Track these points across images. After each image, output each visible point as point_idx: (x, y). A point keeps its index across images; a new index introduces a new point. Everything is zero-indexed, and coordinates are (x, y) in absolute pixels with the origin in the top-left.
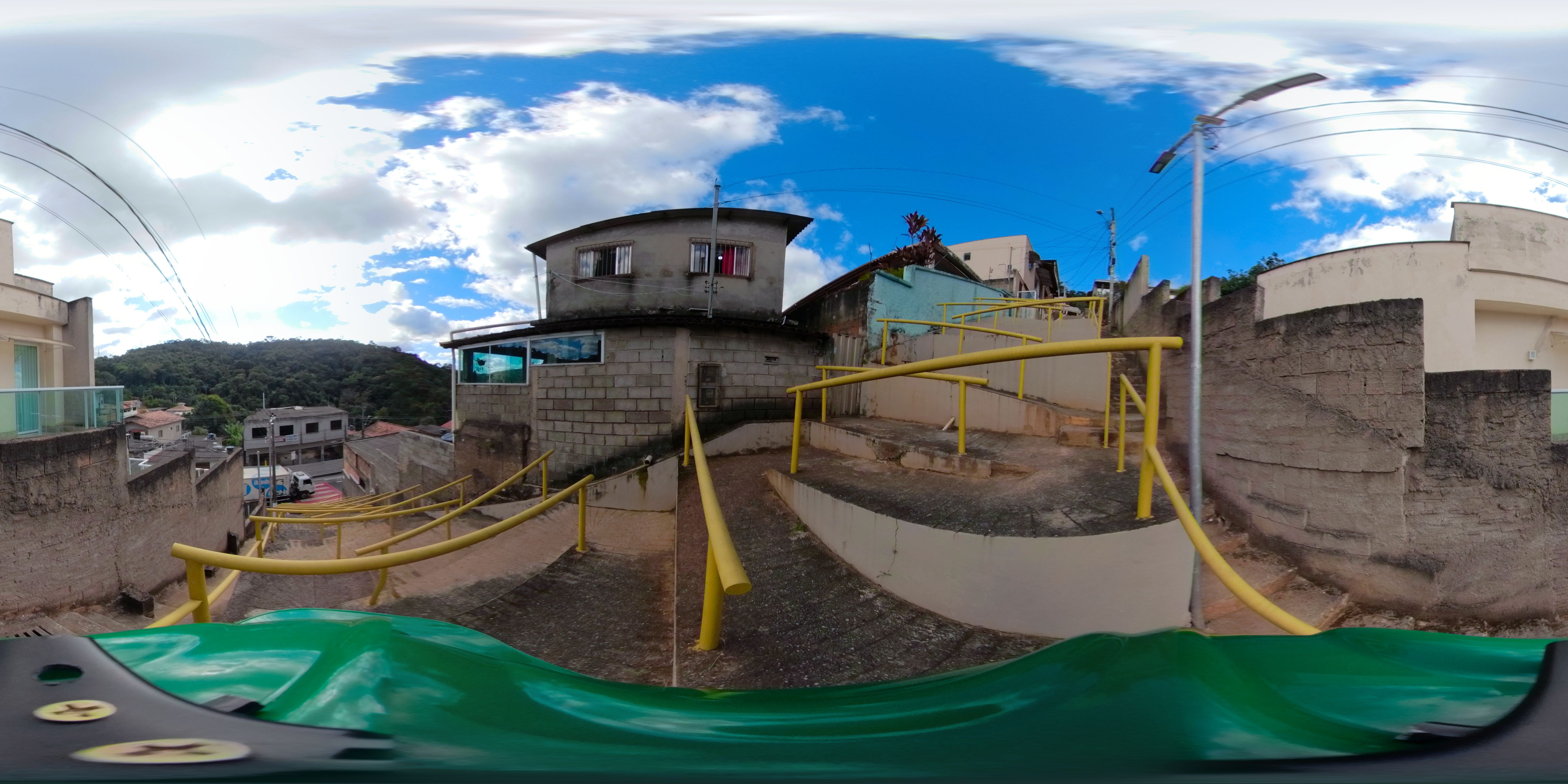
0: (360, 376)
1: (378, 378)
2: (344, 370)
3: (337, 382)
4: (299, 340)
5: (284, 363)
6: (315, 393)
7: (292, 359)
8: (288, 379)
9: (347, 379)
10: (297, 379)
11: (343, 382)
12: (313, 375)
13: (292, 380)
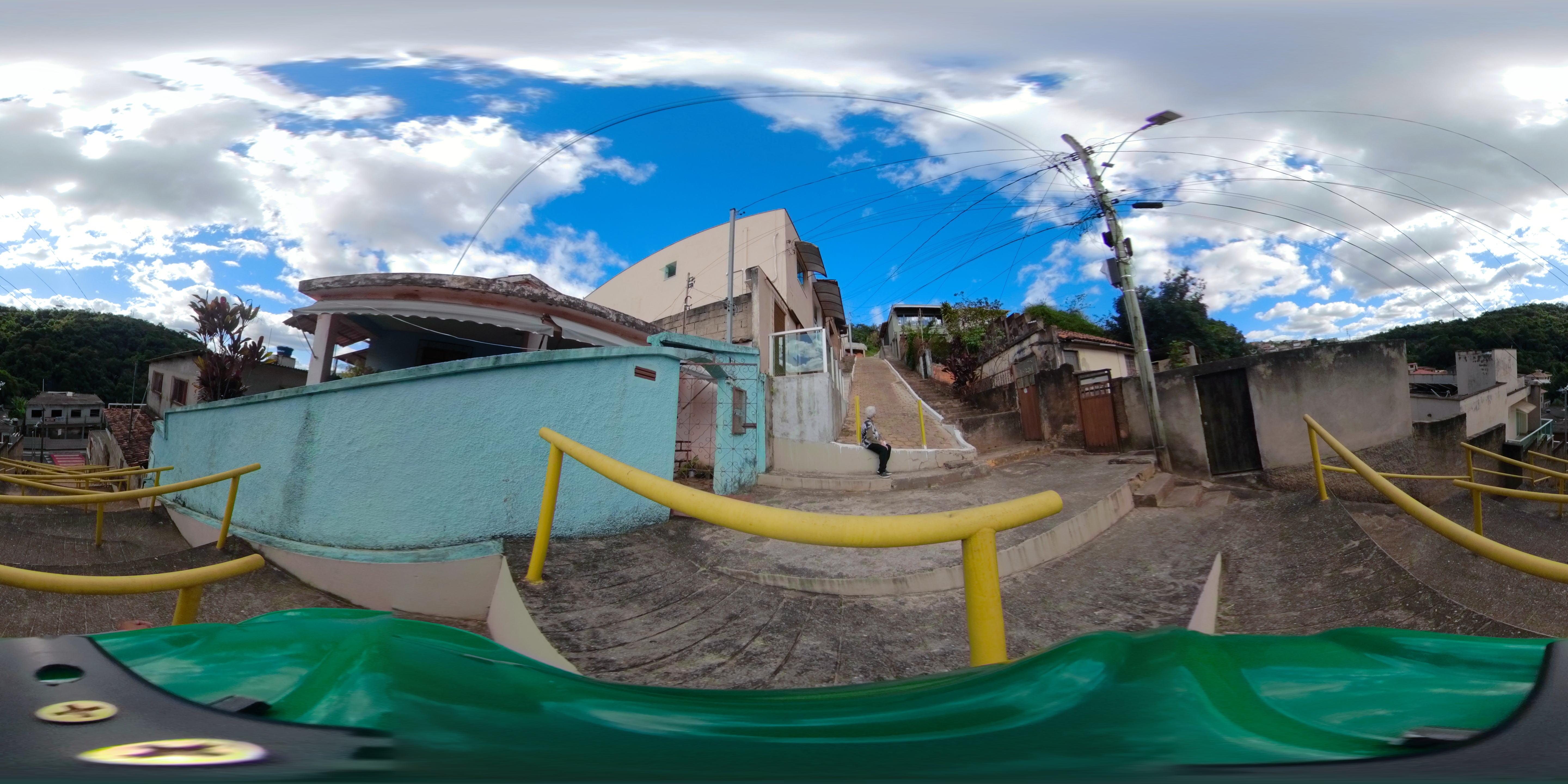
2: (127, 350)
3: (119, 361)
4: (88, 312)
5: (70, 336)
7: (78, 333)
8: (72, 354)
9: (129, 359)
10: (80, 354)
11: (124, 362)
12: (96, 351)
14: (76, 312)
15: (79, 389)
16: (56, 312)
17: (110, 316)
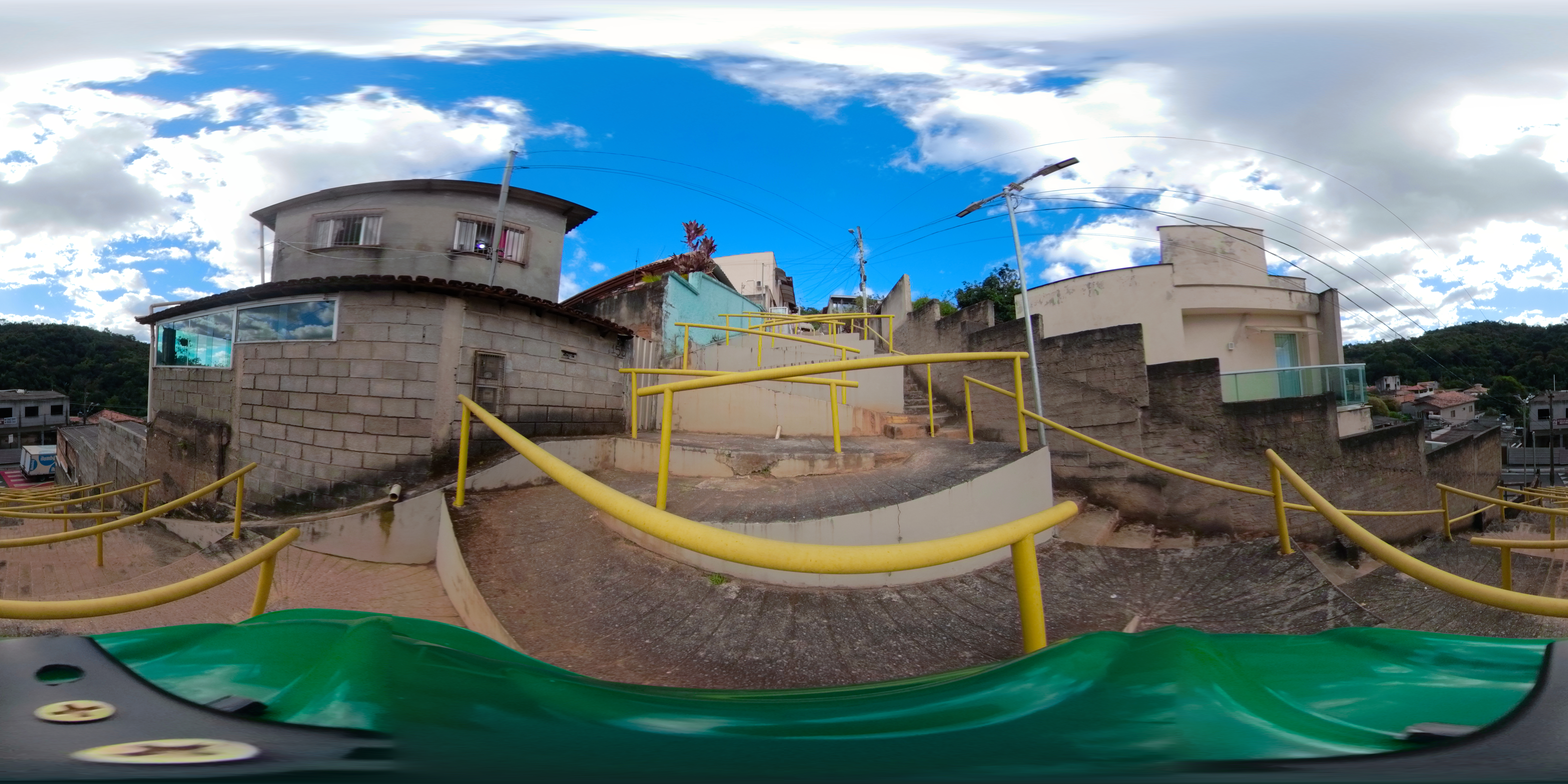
0: (92, 362)
1: (110, 365)
2: (76, 356)
3: (68, 368)
4: (31, 324)
5: (14, 346)
6: (45, 377)
7: (23, 343)
8: (18, 363)
9: (78, 365)
10: (27, 362)
11: (74, 368)
12: (43, 359)
13: (22, 363)
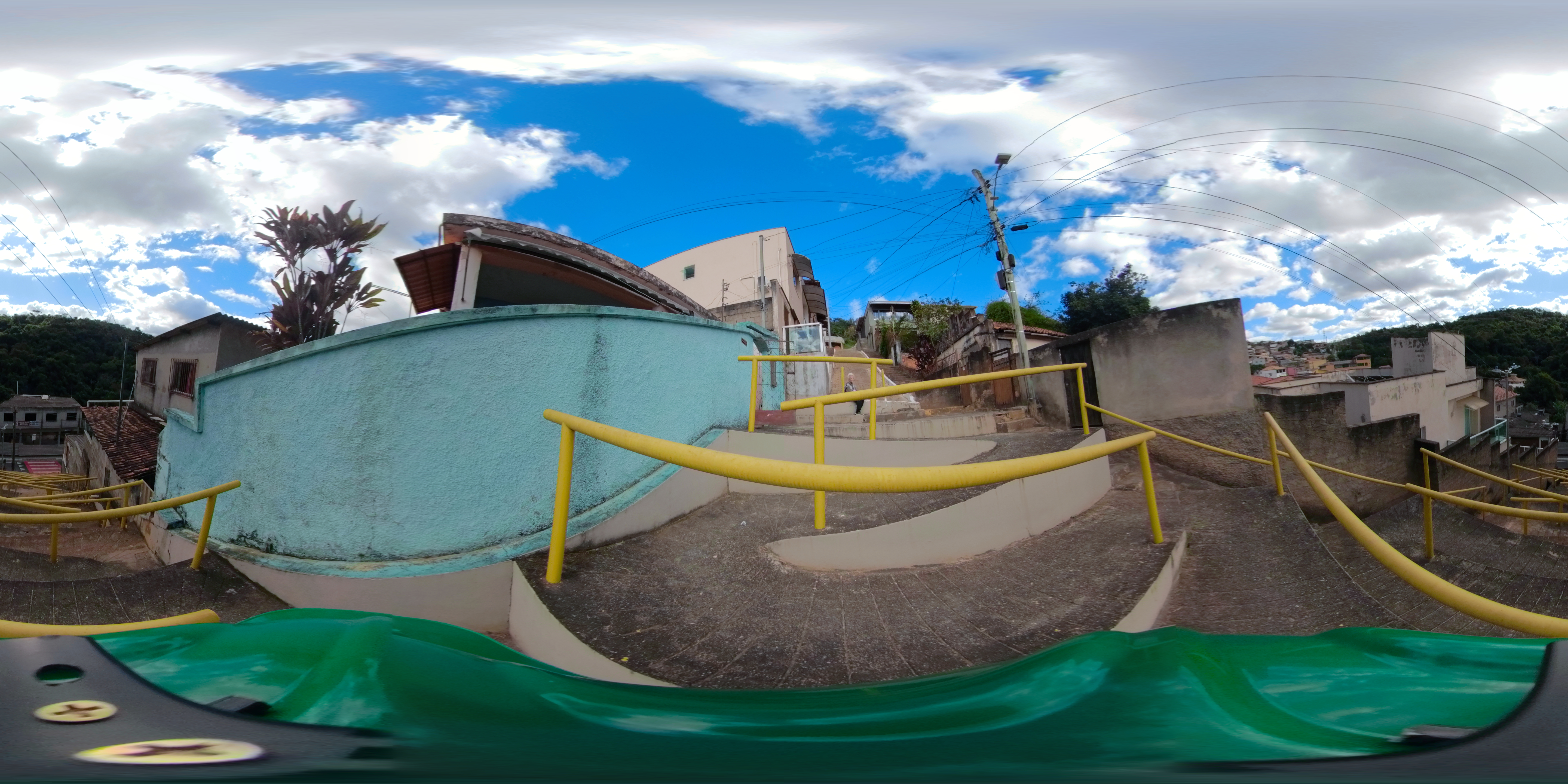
2: (104, 355)
3: (96, 366)
4: (65, 317)
5: (46, 341)
6: (73, 374)
7: (54, 338)
8: (48, 359)
9: (105, 364)
10: (57, 359)
14: (53, 317)
15: (55, 392)
16: (33, 318)
17: (86, 321)
